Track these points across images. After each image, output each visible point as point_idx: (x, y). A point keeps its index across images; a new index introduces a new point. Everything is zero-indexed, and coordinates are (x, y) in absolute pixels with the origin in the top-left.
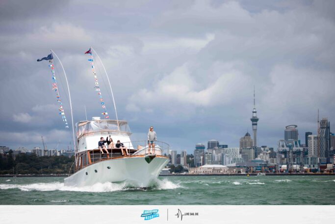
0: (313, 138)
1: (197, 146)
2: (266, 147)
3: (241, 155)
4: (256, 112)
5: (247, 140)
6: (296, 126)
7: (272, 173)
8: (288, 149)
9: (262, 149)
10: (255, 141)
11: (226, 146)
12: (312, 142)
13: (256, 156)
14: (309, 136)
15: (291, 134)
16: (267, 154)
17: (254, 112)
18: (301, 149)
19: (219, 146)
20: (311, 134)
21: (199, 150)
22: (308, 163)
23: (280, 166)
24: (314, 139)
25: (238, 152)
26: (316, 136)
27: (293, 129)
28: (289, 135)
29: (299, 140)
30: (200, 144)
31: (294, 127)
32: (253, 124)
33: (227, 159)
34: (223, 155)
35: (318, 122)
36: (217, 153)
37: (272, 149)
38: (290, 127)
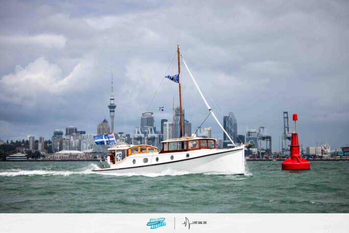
0: (168, 125)
1: (55, 132)
2: (123, 133)
4: (113, 99)
5: (105, 127)
6: (152, 113)
8: (143, 135)
9: (119, 135)
10: (113, 127)
11: (84, 133)
12: (167, 129)
14: (165, 123)
15: (148, 121)
16: (123, 140)
17: (111, 99)
18: (156, 135)
19: (76, 132)
20: (166, 121)
21: (57, 136)
24: (169, 126)
26: (171, 123)
27: (150, 116)
28: (145, 122)
29: (154, 126)
30: (58, 130)
31: (150, 114)
32: (111, 111)
33: (85, 145)
34: (80, 141)
35: (173, 109)
36: (74, 139)
37: (129, 135)
38: (146, 114)
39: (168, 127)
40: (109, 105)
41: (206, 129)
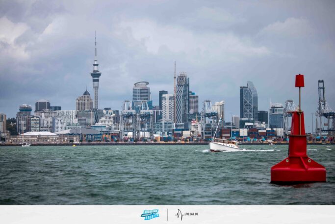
1: (21, 108)
2: (110, 109)
3: (77, 120)
4: (97, 65)
5: (86, 101)
6: (147, 83)
7: (114, 142)
8: (134, 112)
9: (105, 111)
10: (97, 102)
11: (59, 108)
12: (167, 103)
13: (96, 121)
14: (164, 95)
15: (143, 93)
16: (110, 118)
17: (94, 65)
19: (49, 107)
20: (166, 93)
21: (24, 113)
22: (161, 130)
23: (126, 133)
24: (170, 100)
25: (74, 116)
26: (172, 95)
27: (144, 86)
28: (138, 94)
29: (150, 100)
30: (25, 105)
31: (145, 84)
32: (94, 81)
33: (59, 124)
34: (53, 120)
35: (175, 78)
36: (46, 117)
37: (117, 111)
38: (140, 84)
39: (168, 100)
40: (92, 72)
41: (217, 103)
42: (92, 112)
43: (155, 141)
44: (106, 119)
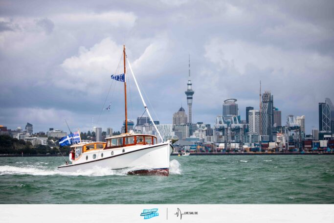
0: (254, 114)
1: (125, 122)
2: (202, 123)
3: (174, 133)
4: (191, 84)
5: (181, 116)
6: (236, 100)
7: (209, 153)
8: (225, 126)
9: (198, 125)
10: (190, 117)
11: (158, 123)
12: (253, 118)
13: (191, 134)
14: (250, 111)
15: (231, 109)
16: (203, 131)
17: (188, 84)
18: (241, 126)
19: (149, 122)
20: (252, 108)
22: (248, 142)
23: (217, 144)
24: (256, 115)
25: (171, 130)
26: (258, 111)
27: (233, 103)
28: (228, 110)
29: (239, 115)
31: (234, 101)
32: (188, 98)
35: (260, 95)
36: (147, 130)
37: (209, 125)
38: (229, 101)
39: (254, 115)
40: (186, 91)
41: (298, 118)
42: (187, 126)
43: (245, 151)
44: (200, 132)
